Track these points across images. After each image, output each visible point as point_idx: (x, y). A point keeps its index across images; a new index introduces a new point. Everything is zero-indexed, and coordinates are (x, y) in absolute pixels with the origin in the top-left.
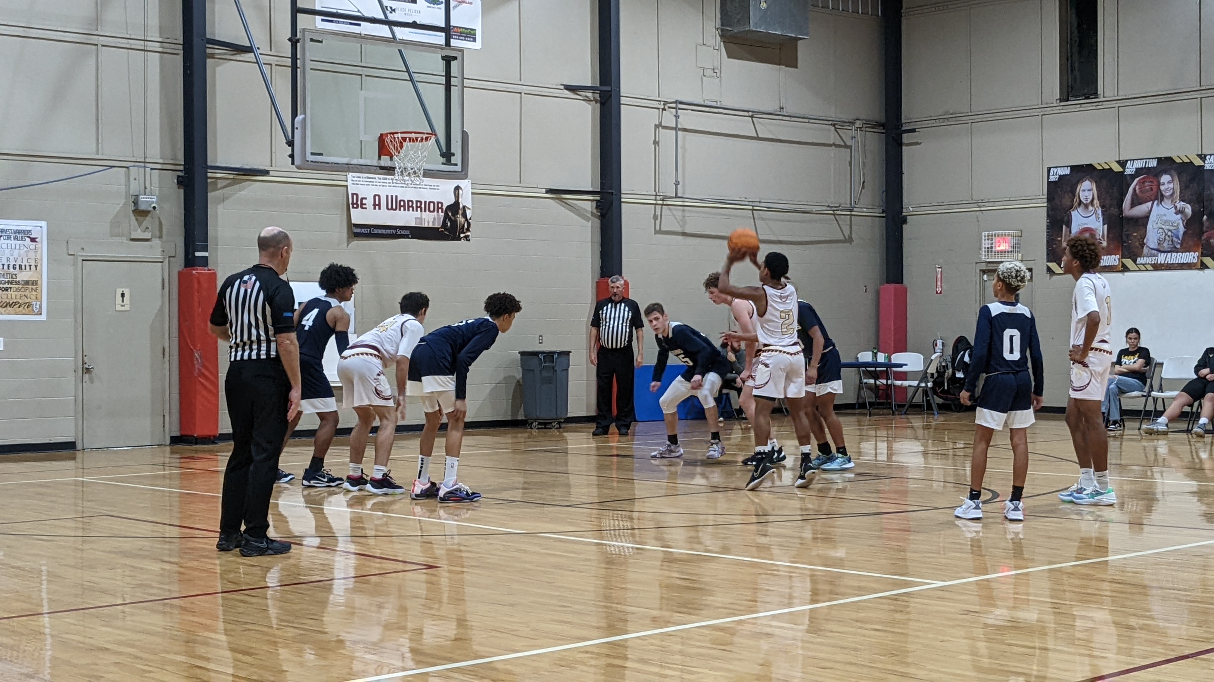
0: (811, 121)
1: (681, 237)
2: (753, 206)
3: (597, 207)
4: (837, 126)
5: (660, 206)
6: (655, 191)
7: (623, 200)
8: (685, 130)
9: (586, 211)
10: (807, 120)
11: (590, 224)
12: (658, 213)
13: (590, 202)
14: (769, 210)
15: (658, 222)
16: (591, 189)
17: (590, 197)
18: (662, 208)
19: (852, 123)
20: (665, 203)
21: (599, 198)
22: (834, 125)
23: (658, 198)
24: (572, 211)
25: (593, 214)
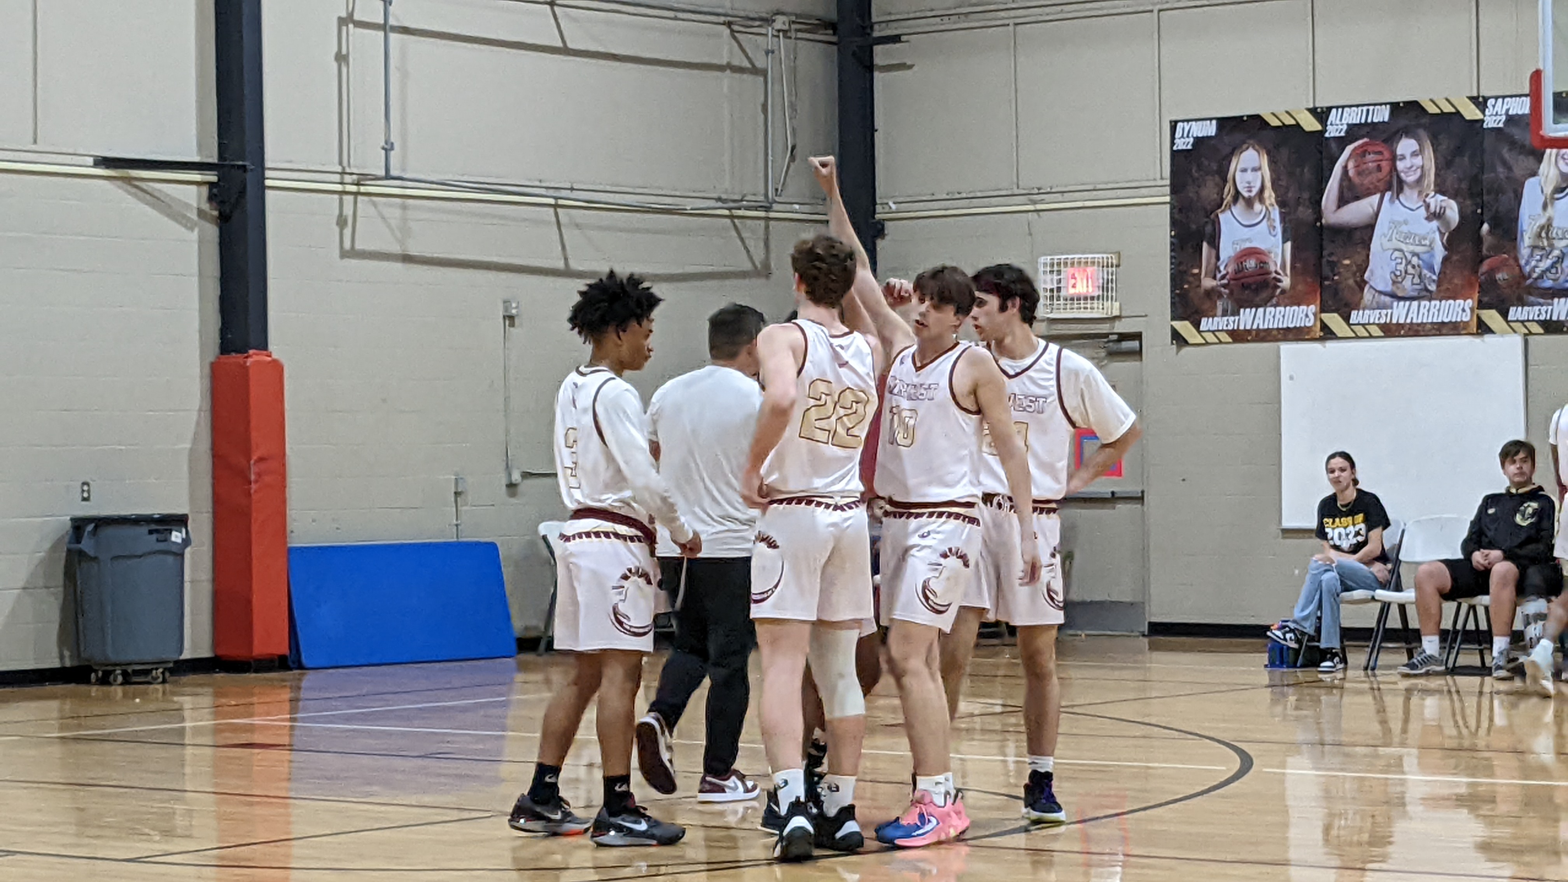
0: (680, 15)
1: (399, 266)
2: (556, 198)
3: (211, 198)
4: (736, 28)
5: (351, 198)
6: (341, 163)
7: (268, 183)
8: (405, 30)
9: (187, 206)
10: (671, 14)
11: (195, 235)
12: (348, 211)
13: (194, 188)
14: (590, 206)
15: (348, 232)
16: (195, 157)
17: (196, 176)
18: (355, 203)
19: (767, 21)
20: (363, 189)
21: (214, 179)
22: (729, 24)
23: (348, 179)
24: (153, 206)
25: (201, 213)
